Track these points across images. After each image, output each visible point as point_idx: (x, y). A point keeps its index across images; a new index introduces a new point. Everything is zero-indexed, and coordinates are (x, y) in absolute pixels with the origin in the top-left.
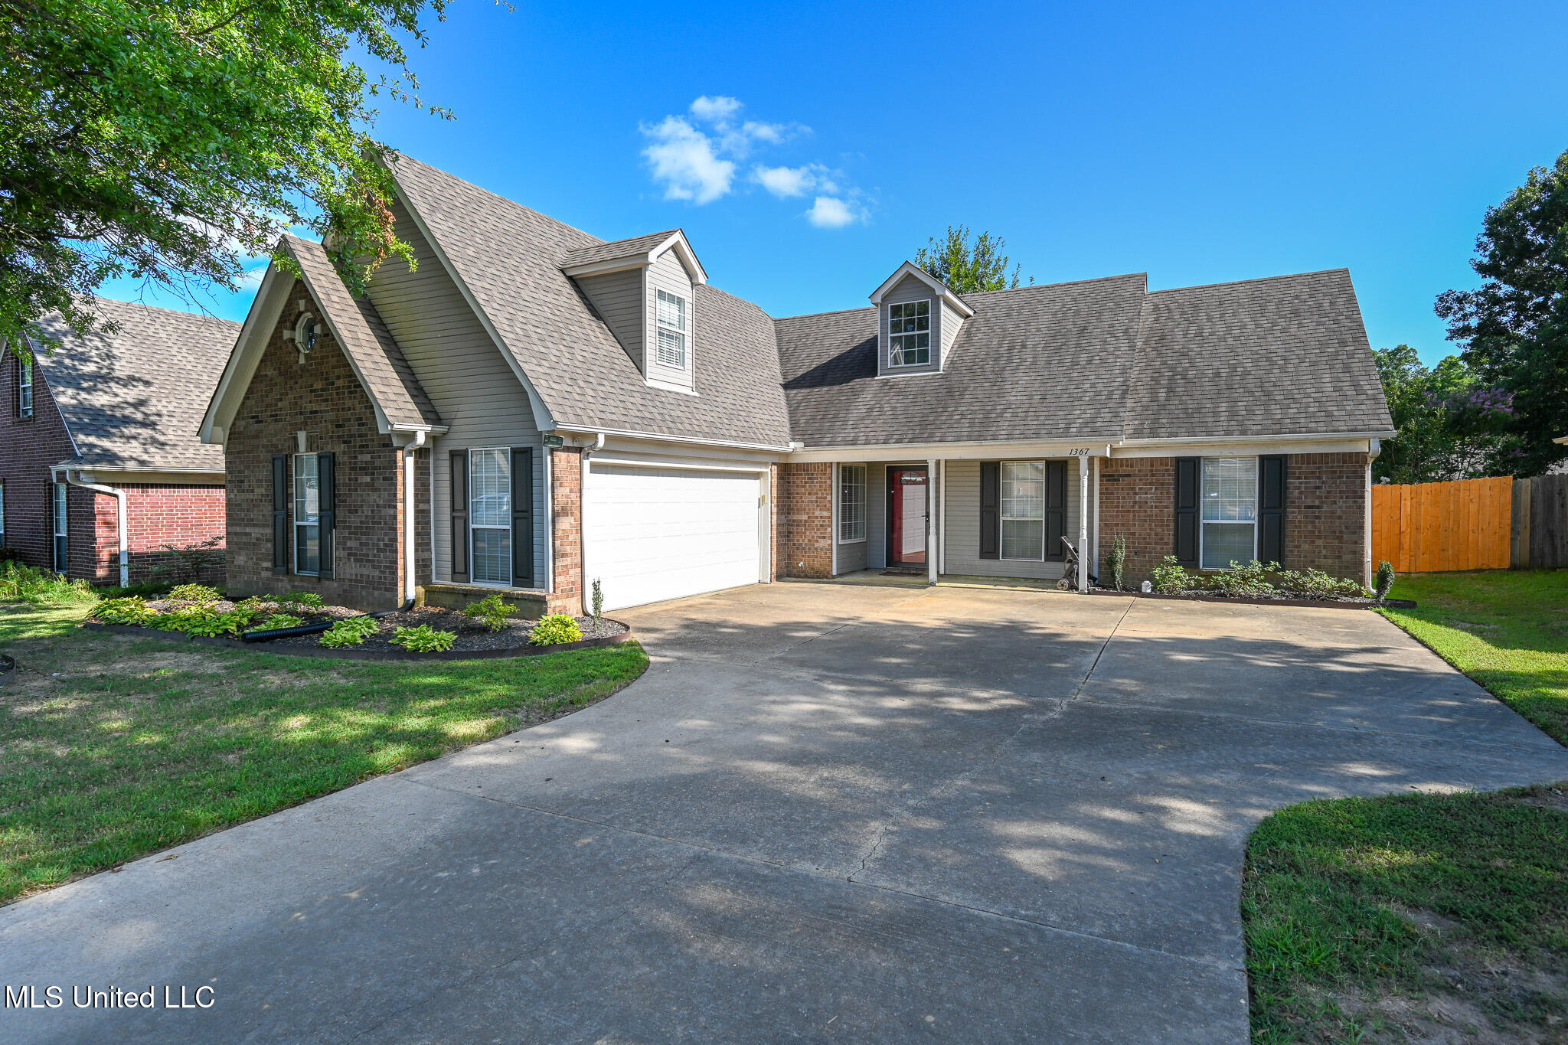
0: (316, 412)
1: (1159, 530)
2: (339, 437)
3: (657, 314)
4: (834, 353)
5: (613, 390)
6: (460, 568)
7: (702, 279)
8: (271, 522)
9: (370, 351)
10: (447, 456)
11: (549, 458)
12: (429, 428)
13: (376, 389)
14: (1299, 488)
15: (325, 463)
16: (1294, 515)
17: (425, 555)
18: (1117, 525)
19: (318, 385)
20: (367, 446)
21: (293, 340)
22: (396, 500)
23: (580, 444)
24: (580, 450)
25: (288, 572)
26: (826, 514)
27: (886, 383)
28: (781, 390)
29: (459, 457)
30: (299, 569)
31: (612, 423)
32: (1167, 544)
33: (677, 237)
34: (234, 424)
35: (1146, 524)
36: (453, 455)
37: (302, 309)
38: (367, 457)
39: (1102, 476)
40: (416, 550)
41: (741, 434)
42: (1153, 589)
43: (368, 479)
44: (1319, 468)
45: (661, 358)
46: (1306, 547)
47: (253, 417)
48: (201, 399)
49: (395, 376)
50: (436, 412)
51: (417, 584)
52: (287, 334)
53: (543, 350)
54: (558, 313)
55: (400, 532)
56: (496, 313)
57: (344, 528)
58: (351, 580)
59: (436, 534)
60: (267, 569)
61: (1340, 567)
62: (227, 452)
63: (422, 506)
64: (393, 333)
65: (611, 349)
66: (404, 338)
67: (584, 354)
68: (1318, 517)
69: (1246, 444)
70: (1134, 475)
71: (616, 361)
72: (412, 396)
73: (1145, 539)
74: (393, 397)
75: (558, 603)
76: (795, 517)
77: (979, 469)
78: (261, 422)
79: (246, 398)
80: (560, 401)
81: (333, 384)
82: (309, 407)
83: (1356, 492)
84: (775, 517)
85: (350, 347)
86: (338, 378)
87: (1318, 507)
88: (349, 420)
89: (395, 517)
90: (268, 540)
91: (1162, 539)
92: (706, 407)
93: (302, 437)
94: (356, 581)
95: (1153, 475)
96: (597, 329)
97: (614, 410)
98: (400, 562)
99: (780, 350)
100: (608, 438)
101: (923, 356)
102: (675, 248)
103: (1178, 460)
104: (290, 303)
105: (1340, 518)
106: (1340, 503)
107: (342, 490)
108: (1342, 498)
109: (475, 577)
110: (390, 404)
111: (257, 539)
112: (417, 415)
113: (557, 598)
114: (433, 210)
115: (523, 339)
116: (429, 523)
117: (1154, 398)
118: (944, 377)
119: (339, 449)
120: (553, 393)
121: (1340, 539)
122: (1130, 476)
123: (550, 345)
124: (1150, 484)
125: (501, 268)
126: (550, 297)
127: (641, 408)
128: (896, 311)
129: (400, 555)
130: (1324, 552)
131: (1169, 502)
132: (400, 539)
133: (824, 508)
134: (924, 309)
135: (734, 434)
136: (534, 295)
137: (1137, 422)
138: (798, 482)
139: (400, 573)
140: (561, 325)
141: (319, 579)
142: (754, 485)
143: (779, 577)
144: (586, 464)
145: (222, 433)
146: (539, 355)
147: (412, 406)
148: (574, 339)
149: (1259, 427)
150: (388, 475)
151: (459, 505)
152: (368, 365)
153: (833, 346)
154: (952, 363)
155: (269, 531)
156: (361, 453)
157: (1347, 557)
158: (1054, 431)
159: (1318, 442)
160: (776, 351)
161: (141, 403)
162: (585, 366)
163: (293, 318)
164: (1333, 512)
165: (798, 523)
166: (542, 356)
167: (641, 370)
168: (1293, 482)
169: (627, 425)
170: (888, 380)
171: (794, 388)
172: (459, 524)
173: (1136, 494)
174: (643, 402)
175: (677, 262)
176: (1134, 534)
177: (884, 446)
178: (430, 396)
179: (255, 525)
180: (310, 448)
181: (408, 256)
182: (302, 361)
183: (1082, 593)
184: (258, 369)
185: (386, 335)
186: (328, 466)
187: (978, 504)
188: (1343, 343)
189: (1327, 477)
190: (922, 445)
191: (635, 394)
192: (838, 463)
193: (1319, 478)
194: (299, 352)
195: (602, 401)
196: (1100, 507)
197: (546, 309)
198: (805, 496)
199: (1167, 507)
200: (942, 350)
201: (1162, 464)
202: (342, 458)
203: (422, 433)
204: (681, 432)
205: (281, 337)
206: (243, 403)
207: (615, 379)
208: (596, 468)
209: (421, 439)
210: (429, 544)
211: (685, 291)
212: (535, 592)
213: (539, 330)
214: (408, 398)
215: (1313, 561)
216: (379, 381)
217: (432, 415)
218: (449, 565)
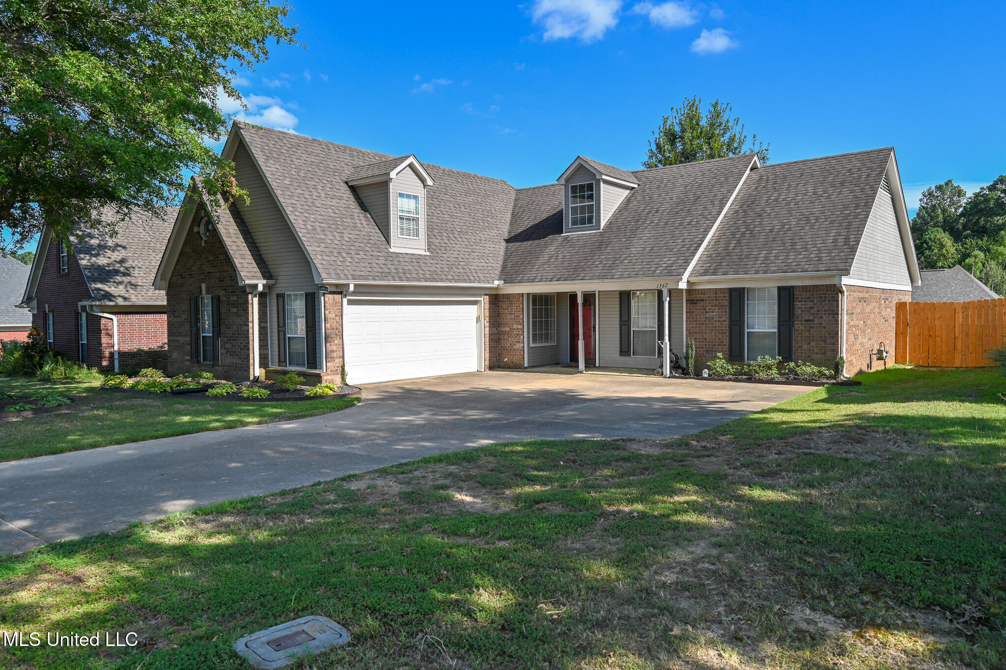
0: (210, 273)
1: (720, 336)
2: (221, 287)
3: (399, 206)
4: (544, 216)
5: (365, 257)
6: (282, 359)
7: (430, 182)
8: (189, 334)
9: (235, 240)
10: (275, 297)
11: (322, 298)
12: (265, 282)
13: (237, 261)
14: (801, 308)
15: (215, 300)
16: (798, 326)
17: (265, 352)
18: (696, 333)
19: (211, 258)
20: (235, 292)
21: (199, 232)
22: (248, 322)
23: (340, 290)
24: (341, 293)
25: (198, 362)
26: (520, 327)
27: (566, 238)
28: (504, 244)
29: (281, 297)
30: (204, 360)
31: (360, 277)
32: (725, 345)
33: (411, 159)
34: (171, 279)
35: (713, 332)
36: (278, 296)
37: (203, 215)
38: (235, 298)
39: (687, 301)
40: (260, 349)
41: (456, 278)
42: (710, 375)
43: (235, 310)
44: (813, 294)
45: (402, 234)
46: (805, 347)
47: (180, 275)
48: (156, 259)
49: (249, 253)
50: (269, 272)
51: (260, 367)
52: (196, 229)
53: (323, 237)
54: (337, 212)
55: (251, 339)
56: (297, 218)
57: (225, 337)
58: (228, 366)
59: (271, 340)
60: (188, 360)
61: (825, 360)
62: (167, 295)
63: (263, 325)
64: (249, 227)
65: (370, 230)
66: (254, 230)
67: (351, 236)
68: (812, 327)
69: (770, 279)
70: (706, 300)
71: (372, 238)
72: (257, 264)
73: (712, 342)
74: (246, 265)
75: (329, 377)
76: (503, 329)
77: (618, 296)
78: (184, 278)
79: (176, 264)
80: (328, 267)
81: (218, 257)
82: (207, 270)
83: (834, 311)
84: (487, 329)
85: (224, 238)
86: (221, 254)
87: (812, 321)
88: (226, 277)
89: (248, 331)
90: (188, 344)
91: (722, 342)
92: (433, 262)
93: (204, 286)
94: (230, 366)
95: (716, 300)
96: (363, 219)
97: (363, 269)
98: (251, 355)
99: (513, 214)
100: (355, 285)
101: (590, 221)
102: (411, 166)
103: (731, 290)
104: (197, 212)
105: (825, 327)
106: (825, 318)
107: (223, 316)
108: (825, 314)
109: (290, 364)
110: (244, 269)
111: (183, 344)
112: (259, 274)
113: (328, 375)
114: (268, 158)
115: (311, 231)
116: (267, 334)
117: (726, 248)
118: (601, 234)
119: (222, 293)
120: (324, 262)
121: (825, 341)
122: (703, 300)
123: (328, 233)
124: (716, 306)
125: (305, 189)
126: (334, 202)
127: (382, 266)
128: (574, 188)
129: (251, 351)
130: (816, 350)
131: (726, 317)
132: (251, 342)
133: (518, 323)
134: (590, 187)
135: (450, 277)
136: (324, 203)
137: (708, 265)
138: (504, 306)
139: (251, 361)
140: (338, 219)
141: (213, 366)
142: (472, 311)
143: (491, 368)
144: (345, 300)
145: (165, 284)
146: (319, 241)
147: (257, 270)
148: (345, 227)
149: (776, 268)
150: (244, 307)
151: (281, 324)
152: (234, 248)
153: (544, 212)
154: (610, 223)
155: (188, 339)
156: (232, 295)
157: (829, 354)
158: (647, 272)
159: (812, 278)
160: (509, 215)
161: (122, 261)
162: (349, 244)
163: (198, 220)
164: (821, 324)
165: (504, 333)
166: (321, 241)
167: (388, 242)
168: (798, 304)
169: (370, 277)
170: (568, 236)
171: (512, 242)
172: (282, 334)
173: (707, 312)
174: (386, 262)
175: (413, 173)
176: (706, 339)
177: (551, 283)
178: (267, 263)
179: (182, 336)
180: (207, 293)
181: (245, 197)
182: (203, 244)
183: (665, 377)
184: (182, 248)
185: (245, 229)
186: (217, 302)
187: (618, 319)
189: (817, 301)
190: (570, 282)
191: (380, 258)
192: (528, 294)
193: (813, 301)
194: (202, 239)
195: (356, 264)
196: (687, 321)
197: (330, 210)
198: (508, 316)
199: (725, 321)
200: (602, 218)
201: (721, 293)
202: (223, 299)
203: (261, 284)
204: (408, 280)
205: (193, 231)
206: (175, 267)
207: (369, 250)
208: (350, 302)
209: (260, 288)
210: (267, 346)
211: (421, 192)
212: (317, 371)
213: (322, 225)
214: (255, 265)
215: (809, 356)
216: (239, 256)
217: (266, 273)
218: (277, 357)
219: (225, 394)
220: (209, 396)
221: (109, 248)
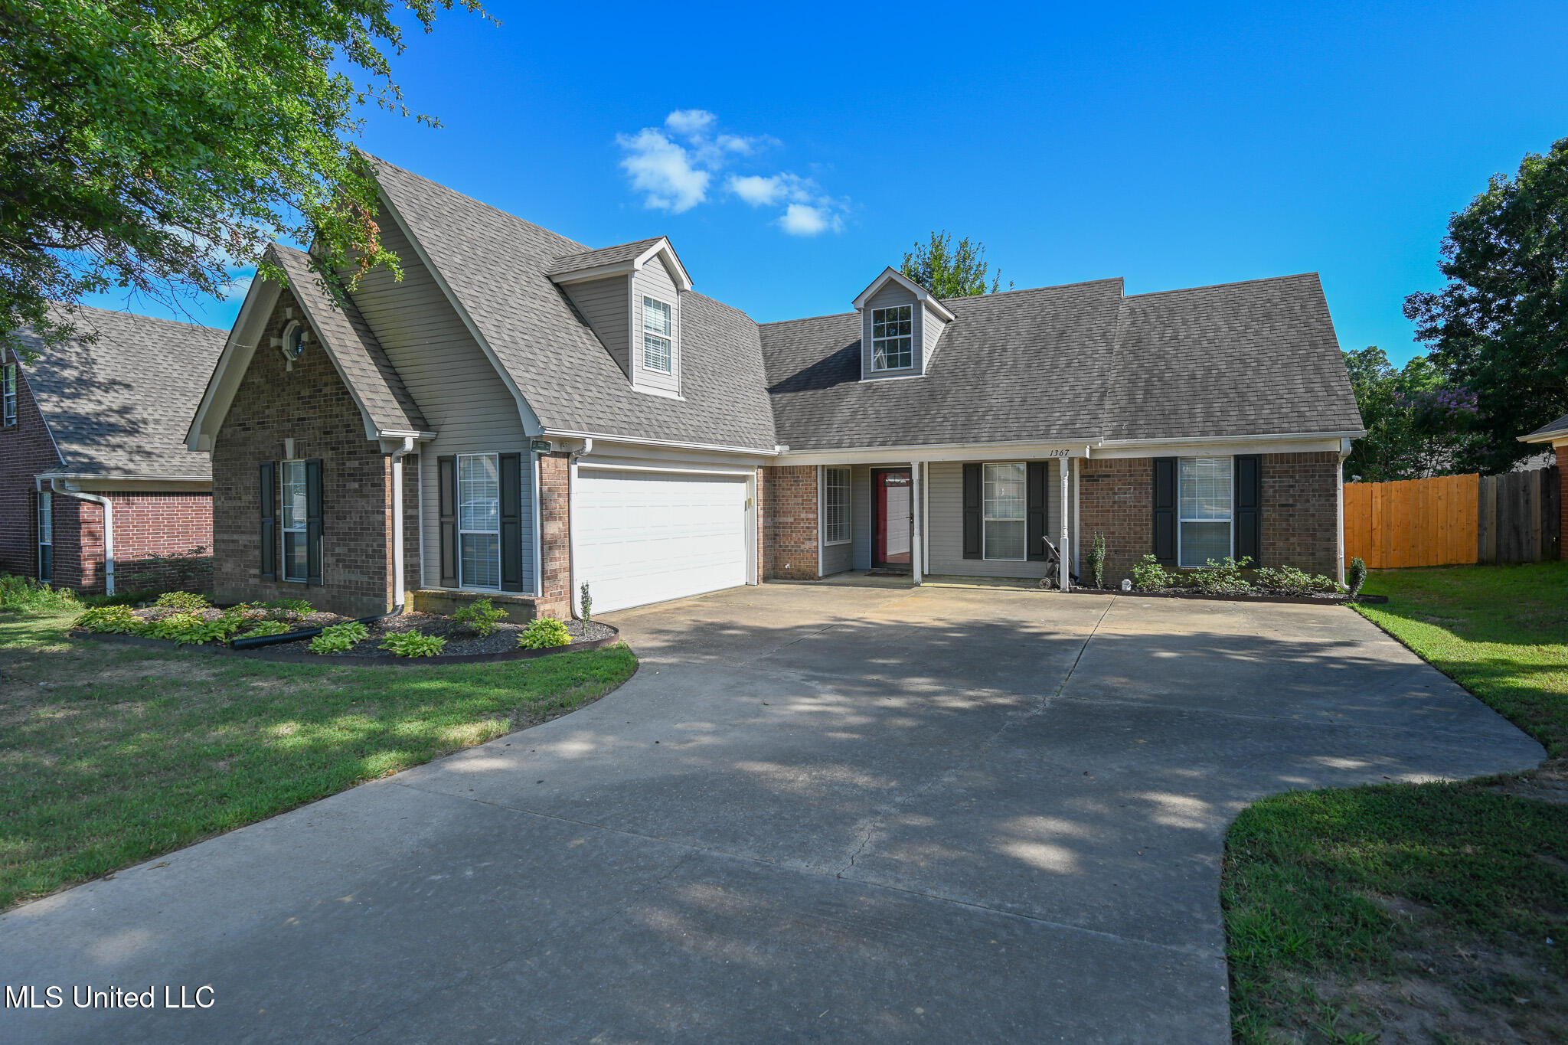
0: (303, 419)
1: (1138, 529)
2: (326, 444)
3: (644, 320)
4: (819, 358)
5: (599, 395)
6: (449, 573)
7: (687, 286)
8: (258, 529)
9: (358, 359)
10: (435, 462)
11: (537, 463)
12: (417, 434)
13: (364, 396)
14: (1273, 487)
15: (313, 469)
16: (1268, 513)
17: (414, 561)
18: (1097, 524)
19: (306, 392)
20: (355, 453)
21: (280, 348)
22: (384, 507)
23: (568, 450)
24: (567, 455)
25: (276, 579)
26: (811, 516)
27: (869, 386)
28: (766, 394)
29: (447, 463)
30: (288, 575)
31: (599, 428)
32: (1146, 542)
33: (662, 244)
34: (221, 431)
35: (1126, 525)
36: (441, 460)
37: (289, 316)
38: (356, 464)
39: (1082, 477)
40: (405, 556)
41: (728, 439)
42: (1133, 587)
43: (356, 485)
44: (1293, 467)
45: (647, 364)
46: (1281, 544)
47: (240, 425)
48: (187, 408)
49: (383, 382)
50: (423, 419)
51: (406, 589)
52: (274, 342)
53: (531, 356)
54: (544, 319)
55: (388, 537)
56: (484, 320)
57: (332, 534)
58: (339, 586)
59: (425, 540)
60: (255, 576)
61: (1314, 564)
62: (214, 459)
63: (410, 512)
64: (381, 340)
65: (598, 354)
66: (391, 345)
67: (571, 360)
68: (1291, 515)
69: (1222, 445)
70: (1114, 476)
71: (603, 367)
72: (400, 403)
73: (1124, 538)
74: (381, 404)
75: (548, 607)
76: (782, 520)
77: (961, 470)
78: (249, 429)
79: (233, 405)
80: (548, 407)
81: (321, 391)
82: (297, 414)
83: (1328, 490)
84: (761, 520)
85: (337, 354)
86: (326, 385)
87: (1292, 505)
88: (337, 426)
89: (384, 523)
90: (255, 547)
91: (1141, 538)
92: (691, 412)
93: (289, 444)
94: (344, 587)
95: (1131, 476)
96: (583, 335)
97: (601, 415)
98: (389, 568)
99: (764, 354)
100: (595, 442)
101: (906, 361)
102: (660, 255)
103: (1156, 460)
104: (277, 311)
105: (1313, 515)
106: (1313, 501)
107: (330, 496)
108: (1314, 496)
109: (464, 582)
110: (377, 410)
111: (245, 546)
112: (405, 421)
113: (546, 602)
114: (420, 218)
115: (511, 345)
116: (417, 528)
117: (1132, 400)
118: (926, 380)
119: (327, 455)
120: (541, 399)
121: (1313, 535)
122: (1108, 476)
123: (538, 351)
124: (1129, 484)
125: (488, 276)
126: (537, 304)
127: (628, 413)
128: (879, 316)
129: (389, 560)
130: (1298, 549)
131: (1147, 502)
132: (389, 544)
133: (809, 510)
134: (906, 313)
135: (720, 438)
136: (522, 302)
137: (1115, 424)
138: (784, 485)
139: (389, 579)
140: (548, 331)
141: (308, 586)
142: (740, 491)
143: (766, 579)
144: (574, 468)
145: (209, 441)
146: (526, 362)
147: (400, 412)
148: (561, 345)
149: (1234, 428)
150: (376, 481)
151: (448, 511)
152: (356, 372)
153: (818, 351)
154: (934, 366)
155: (256, 538)
156: (349, 459)
157: (1320, 554)
158: (1034, 433)
159: (1293, 442)
160: (760, 356)
161: (124, 410)
162: (572, 372)
163: (280, 326)
164: (1307, 510)
165: (785, 526)
166: (530, 363)
167: (627, 375)
168: (1267, 481)
169: (615, 430)
170: (872, 383)
171: (779, 392)
172: (448, 530)
173: (1115, 494)
174: (630, 407)
175: (662, 268)
176: (1113, 533)
177: (868, 449)
178: (418, 403)
179: (243, 533)
180: (297, 455)
181: (394, 266)
182: (289, 368)
183: (1064, 592)
184: (245, 377)
185: (373, 342)
186: (316, 473)
187: (961, 505)
188: (1314, 345)
189: (1300, 477)
190: (905, 447)
191: (622, 399)
192: (823, 466)
193: (1293, 477)
194: (286, 359)
195: (589, 407)
196: (1081, 507)
197: (533, 316)
198: (791, 500)
199: (1145, 507)
200: (924, 354)
201: (1140, 465)
202: (330, 465)
203: (410, 439)
204: (668, 437)
205: (268, 345)
206: (230, 411)
207: (603, 385)
208: (584, 473)
209: (409, 445)
210: (417, 549)
211: (672, 299)
212: (524, 596)
213: (526, 337)
214: (396, 404)
215: (1287, 559)
216: (366, 387)
217: (419, 421)
218: (438, 570)
219: (349, 647)
220: (316, 653)
221: (99, 386)
